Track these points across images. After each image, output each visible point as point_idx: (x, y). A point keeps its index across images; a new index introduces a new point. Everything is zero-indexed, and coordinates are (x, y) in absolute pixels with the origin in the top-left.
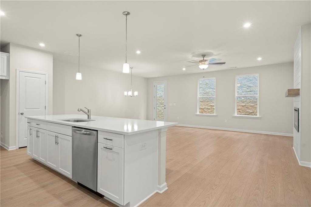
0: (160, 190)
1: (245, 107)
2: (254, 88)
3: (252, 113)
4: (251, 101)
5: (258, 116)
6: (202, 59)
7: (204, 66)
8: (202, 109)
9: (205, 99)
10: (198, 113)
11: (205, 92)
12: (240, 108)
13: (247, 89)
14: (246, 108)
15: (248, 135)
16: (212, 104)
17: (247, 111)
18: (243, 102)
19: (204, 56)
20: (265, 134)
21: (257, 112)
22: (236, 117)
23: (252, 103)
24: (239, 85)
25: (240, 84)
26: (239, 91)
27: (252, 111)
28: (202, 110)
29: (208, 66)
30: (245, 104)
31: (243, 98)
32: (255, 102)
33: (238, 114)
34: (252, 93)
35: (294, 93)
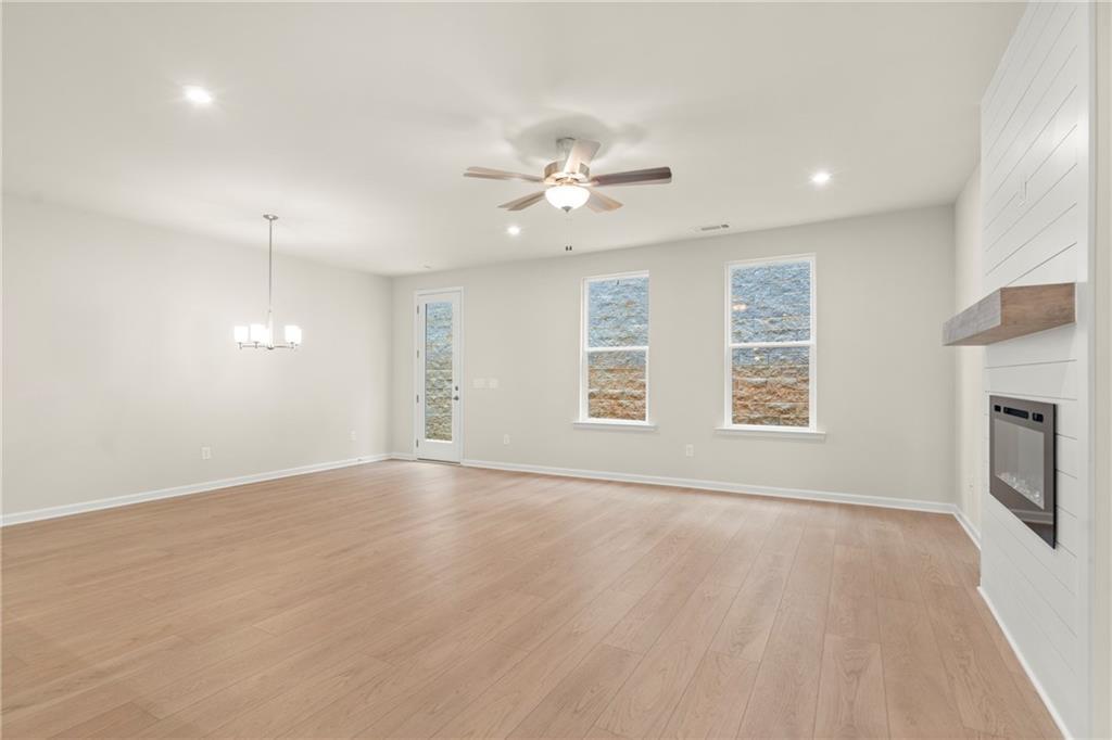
1: (764, 390)
2: (795, 320)
4: (785, 366)
5: (811, 429)
8: (611, 398)
9: (623, 361)
10: (583, 417)
11: (623, 335)
12: (744, 392)
13: (772, 322)
14: (769, 393)
15: (775, 509)
17: (772, 404)
18: (757, 373)
20: (841, 506)
21: (806, 408)
22: (727, 435)
23: (789, 375)
24: (743, 307)
25: (747, 304)
26: (744, 331)
27: (788, 405)
28: (613, 401)
30: (763, 380)
31: (757, 358)
32: (799, 370)
33: (736, 420)
34: (789, 336)
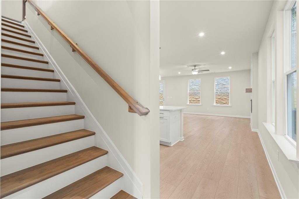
0: (181, 139)
3: (225, 103)
4: (225, 94)
5: (230, 105)
6: (194, 68)
7: (195, 73)
10: (188, 103)
11: (192, 88)
14: (221, 100)
15: (223, 117)
16: (196, 97)
17: (222, 102)
18: (219, 96)
19: (195, 66)
21: (229, 102)
22: (215, 106)
23: (226, 96)
27: (225, 102)
29: (198, 72)
30: (220, 97)
32: (228, 95)
33: (216, 104)
34: (226, 89)
35: (249, 91)
